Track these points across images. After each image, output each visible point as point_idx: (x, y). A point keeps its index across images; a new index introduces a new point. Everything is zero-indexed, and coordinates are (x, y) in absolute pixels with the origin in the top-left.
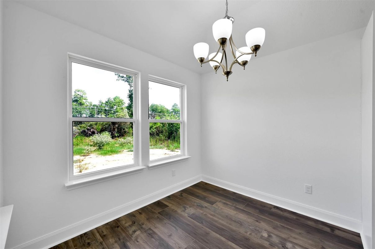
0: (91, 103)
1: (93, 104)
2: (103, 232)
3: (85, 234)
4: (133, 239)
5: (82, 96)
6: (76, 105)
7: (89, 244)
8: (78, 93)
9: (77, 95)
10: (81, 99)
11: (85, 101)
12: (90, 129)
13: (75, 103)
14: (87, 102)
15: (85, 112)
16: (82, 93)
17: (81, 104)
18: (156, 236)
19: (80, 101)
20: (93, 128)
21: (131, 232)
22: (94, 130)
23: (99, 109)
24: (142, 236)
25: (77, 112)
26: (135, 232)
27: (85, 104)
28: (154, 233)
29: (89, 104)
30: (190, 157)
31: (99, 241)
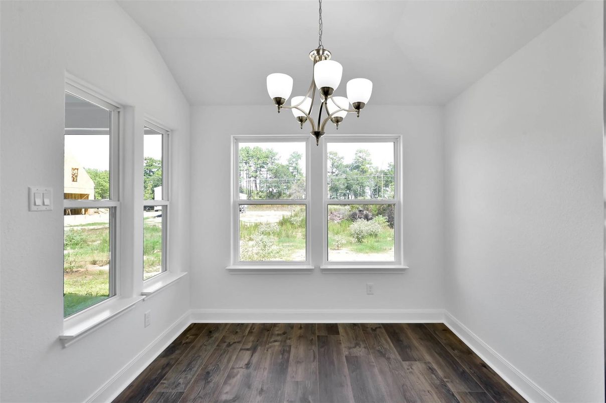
0: (377, 168)
1: (379, 170)
2: (254, 329)
3: (242, 324)
4: (267, 346)
5: (365, 159)
6: (357, 174)
7: (237, 332)
8: (361, 155)
9: (358, 158)
10: (364, 163)
11: (368, 166)
12: (363, 211)
13: (356, 171)
14: (371, 168)
15: (368, 184)
16: (365, 155)
17: (364, 172)
18: (287, 355)
19: (362, 167)
20: (367, 209)
21: (272, 340)
22: (367, 212)
23: (388, 178)
24: (277, 348)
25: (358, 184)
26: (275, 341)
27: (369, 171)
28: (289, 352)
29: (373, 171)
30: (407, 267)
31: (244, 334)
